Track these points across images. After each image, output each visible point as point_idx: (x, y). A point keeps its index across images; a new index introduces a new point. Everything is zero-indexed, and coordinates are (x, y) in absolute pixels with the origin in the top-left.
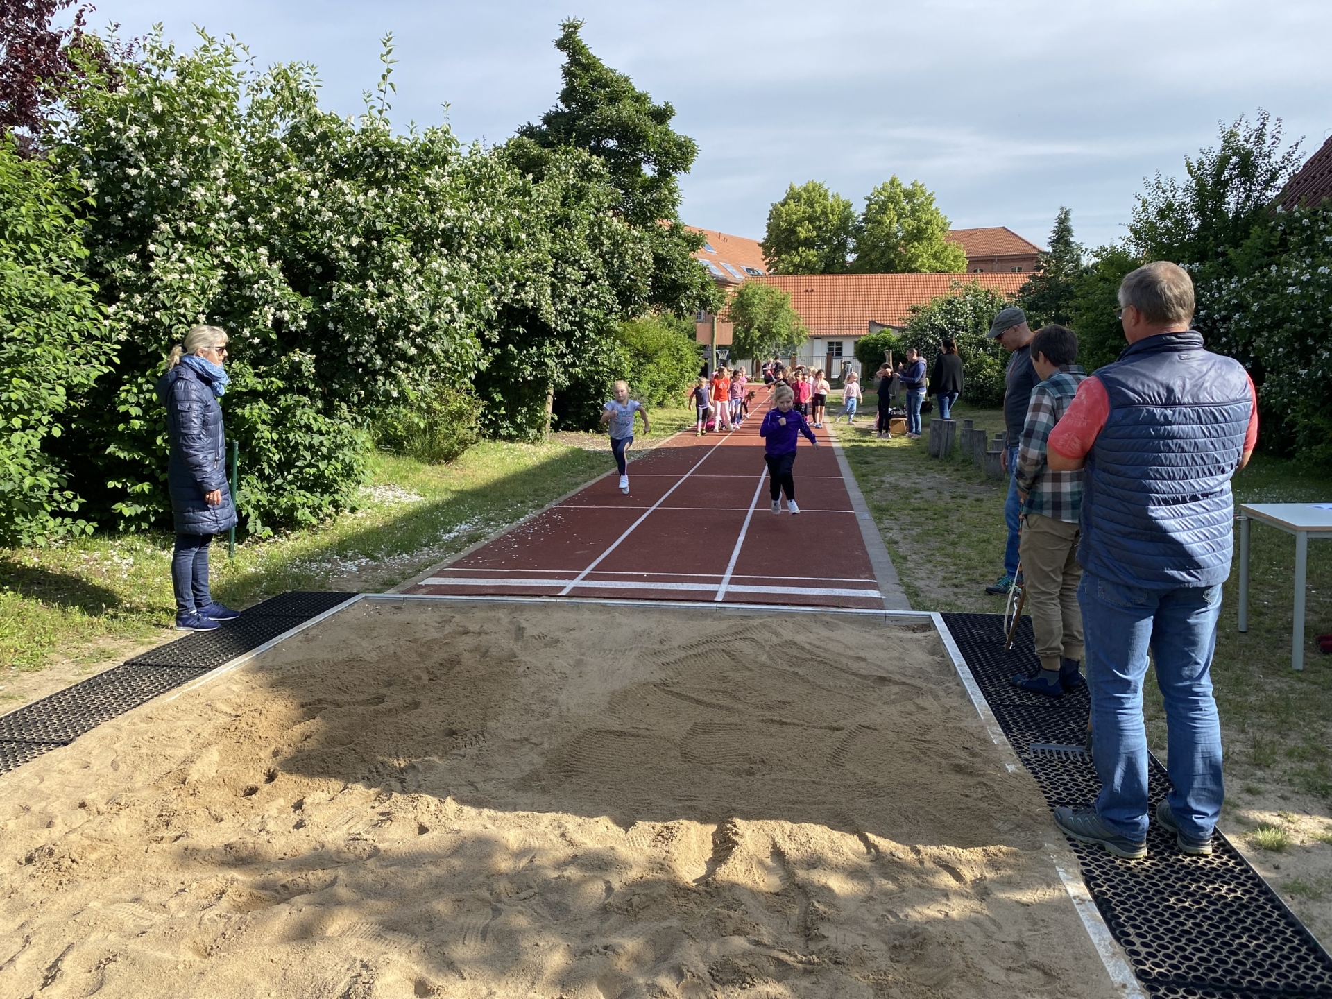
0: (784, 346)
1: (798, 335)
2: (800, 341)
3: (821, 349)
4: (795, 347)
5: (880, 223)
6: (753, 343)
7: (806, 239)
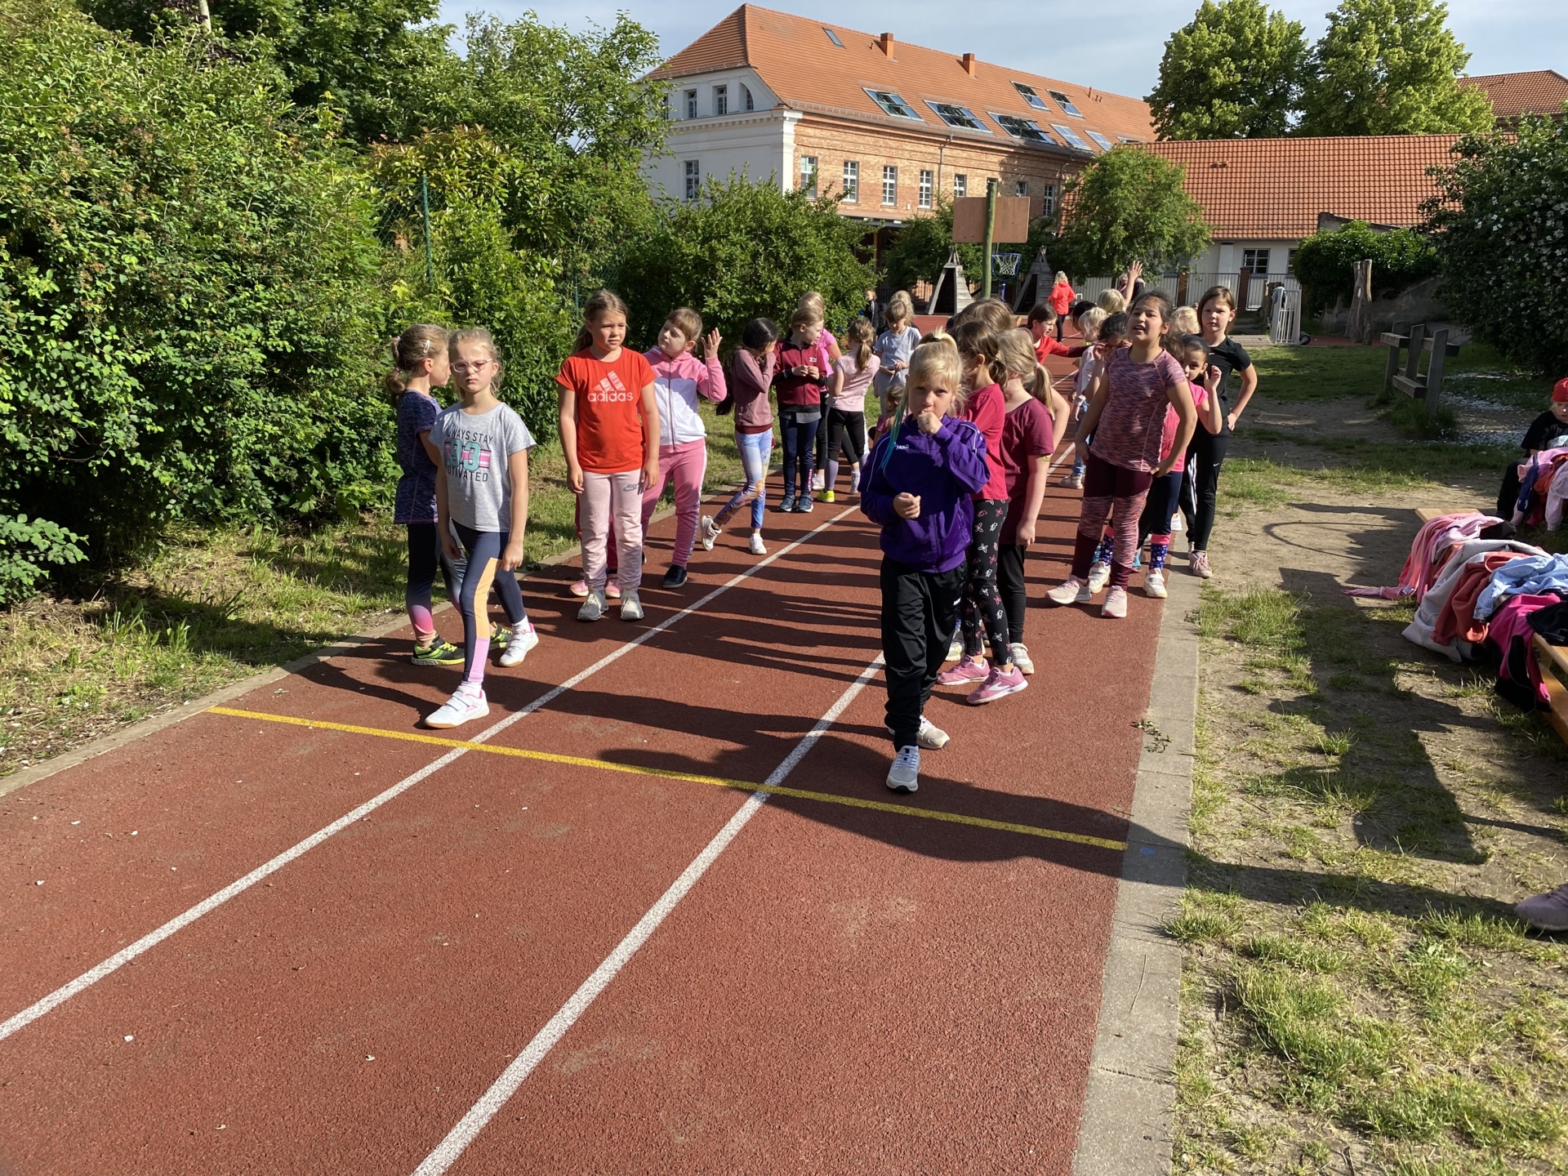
0: (1169, 255)
1: (1194, 237)
2: (1196, 247)
3: (1232, 262)
4: (1188, 257)
5: (1348, 56)
6: (1114, 250)
7: (1224, 87)
